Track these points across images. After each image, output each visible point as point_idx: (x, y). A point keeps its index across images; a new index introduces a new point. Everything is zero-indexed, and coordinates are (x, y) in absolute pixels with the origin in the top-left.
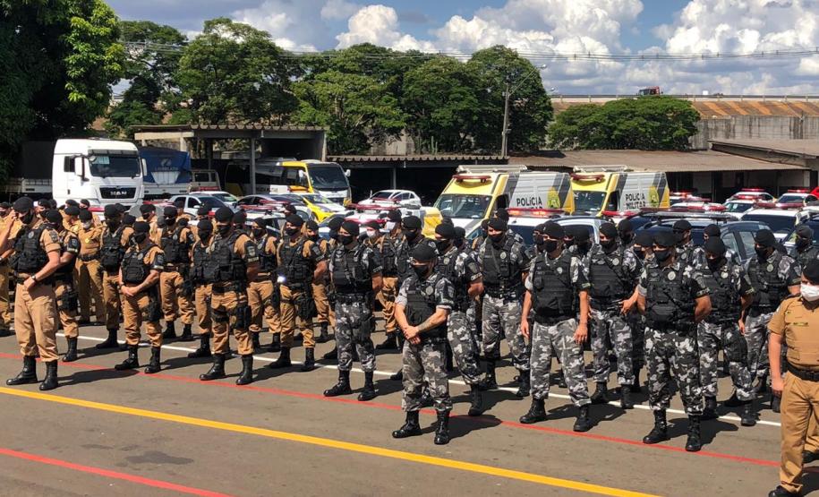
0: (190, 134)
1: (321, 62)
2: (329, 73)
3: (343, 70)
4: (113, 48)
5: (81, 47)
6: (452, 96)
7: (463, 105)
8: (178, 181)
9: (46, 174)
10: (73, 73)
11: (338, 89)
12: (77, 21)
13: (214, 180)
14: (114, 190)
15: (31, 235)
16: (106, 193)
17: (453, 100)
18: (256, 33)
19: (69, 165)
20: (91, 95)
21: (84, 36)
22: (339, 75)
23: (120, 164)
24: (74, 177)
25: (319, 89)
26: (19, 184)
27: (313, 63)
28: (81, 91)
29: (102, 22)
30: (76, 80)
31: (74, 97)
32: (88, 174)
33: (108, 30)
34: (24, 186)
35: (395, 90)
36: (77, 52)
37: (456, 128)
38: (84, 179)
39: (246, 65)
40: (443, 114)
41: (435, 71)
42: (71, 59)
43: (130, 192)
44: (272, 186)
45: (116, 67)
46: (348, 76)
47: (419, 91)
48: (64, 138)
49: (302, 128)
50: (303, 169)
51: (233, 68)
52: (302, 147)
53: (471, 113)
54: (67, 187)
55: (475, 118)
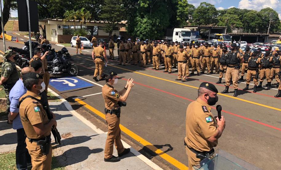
0: (197, 28)
1: (223, 12)
2: (226, 14)
3: (230, 13)
4: (186, 9)
5: (180, 8)
6: (256, 19)
7: (258, 22)
9: (172, 36)
10: (178, 14)
11: (227, 18)
12: (180, 2)
14: (185, 39)
16: (184, 40)
17: (256, 20)
19: (177, 34)
20: (181, 19)
21: (181, 6)
22: (229, 15)
23: (187, 34)
24: (178, 36)
25: (224, 18)
26: (165, 38)
27: (221, 12)
28: (179, 18)
29: (184, 3)
30: (178, 16)
31: (178, 19)
32: (181, 36)
33: (186, 4)
34: (167, 38)
35: (241, 19)
36: (179, 9)
37: (255, 27)
38: (180, 37)
39: (208, 13)
40: (253, 24)
41: (252, 14)
42: (178, 11)
43: (189, 40)
44: (213, 39)
45: (187, 12)
46: (231, 15)
47: (247, 18)
48: (176, 28)
49: (219, 26)
50: (221, 36)
51: (205, 13)
52: (221, 31)
53: (260, 24)
54: (176, 38)
55: (261, 25)
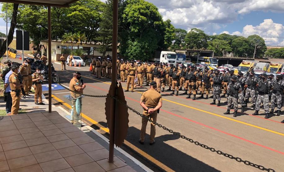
0: (186, 51)
1: (214, 37)
2: (216, 40)
3: (219, 39)
4: (173, 34)
5: (167, 33)
6: (243, 45)
7: (245, 47)
8: (183, 60)
9: (159, 57)
10: (165, 39)
11: (217, 43)
12: (167, 29)
13: (190, 60)
14: (171, 61)
15: (156, 68)
16: (169, 62)
17: (243, 46)
18: (201, 31)
19: (163, 56)
20: (168, 43)
21: (168, 32)
22: (218, 40)
23: (173, 56)
24: (164, 58)
25: (214, 43)
27: (212, 37)
28: (167, 42)
29: (172, 29)
30: (166, 40)
31: (165, 43)
32: (167, 58)
33: (173, 30)
34: (155, 59)
35: (230, 43)
36: (167, 34)
37: (243, 52)
38: (166, 59)
39: (198, 38)
40: (241, 49)
41: (239, 40)
42: (165, 36)
43: (174, 62)
44: (201, 62)
45: (173, 38)
46: (220, 40)
47: (235, 44)
48: (163, 51)
49: (209, 51)
50: (208, 59)
51: (196, 38)
52: (208, 55)
53: (247, 49)
54: (163, 60)
55: (248, 50)
